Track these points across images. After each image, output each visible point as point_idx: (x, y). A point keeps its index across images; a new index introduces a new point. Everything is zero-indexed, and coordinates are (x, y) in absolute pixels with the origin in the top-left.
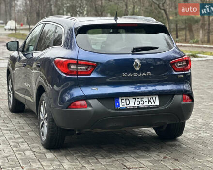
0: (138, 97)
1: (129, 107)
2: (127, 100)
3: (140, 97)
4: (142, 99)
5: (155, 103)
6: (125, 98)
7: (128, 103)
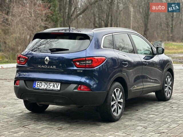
0: (48, 82)
1: (41, 88)
2: (41, 83)
3: (49, 82)
4: (50, 84)
5: (57, 88)
6: (40, 82)
7: (40, 86)
